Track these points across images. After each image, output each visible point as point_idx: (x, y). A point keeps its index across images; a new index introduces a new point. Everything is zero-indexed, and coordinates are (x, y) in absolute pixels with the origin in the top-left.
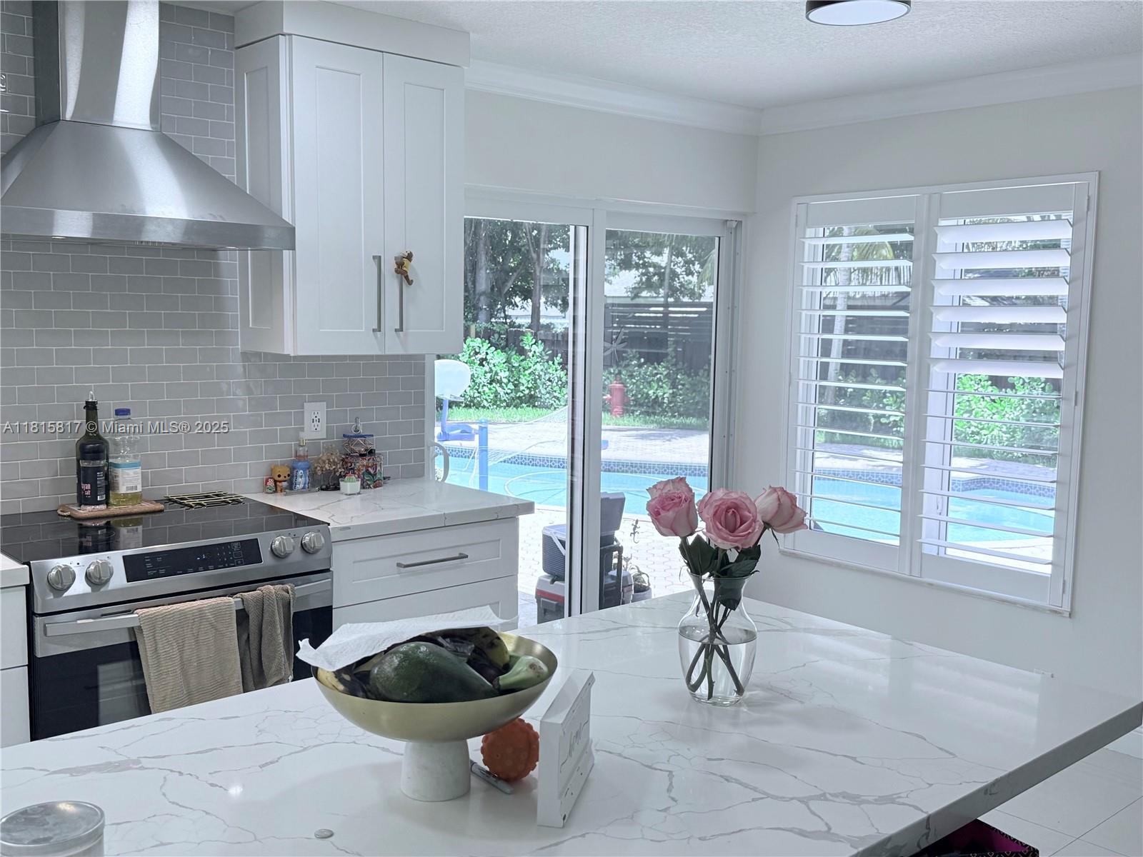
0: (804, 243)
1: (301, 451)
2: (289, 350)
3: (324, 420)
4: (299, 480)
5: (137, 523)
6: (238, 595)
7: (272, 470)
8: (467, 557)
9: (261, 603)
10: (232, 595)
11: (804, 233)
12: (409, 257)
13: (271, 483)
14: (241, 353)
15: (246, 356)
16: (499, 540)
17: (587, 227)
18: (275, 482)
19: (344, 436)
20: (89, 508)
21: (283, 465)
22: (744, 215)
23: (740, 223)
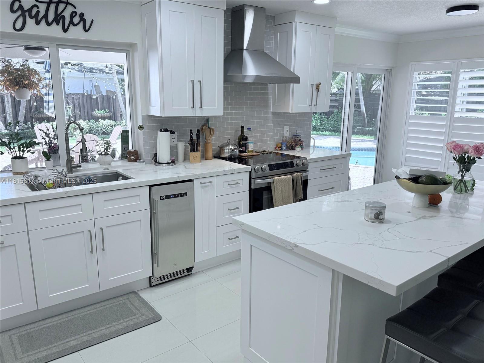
0: (413, 76)
1: (284, 139)
2: (290, 112)
3: (288, 131)
4: (284, 147)
5: (252, 158)
6: (292, 175)
7: (277, 144)
8: (336, 168)
9: (297, 177)
10: (290, 175)
11: (414, 74)
12: (320, 84)
13: (277, 148)
14: (272, 112)
15: (273, 113)
16: (342, 163)
17: (352, 73)
18: (278, 148)
19: (293, 135)
20: (244, 153)
21: (279, 143)
22: (393, 67)
23: (392, 70)
